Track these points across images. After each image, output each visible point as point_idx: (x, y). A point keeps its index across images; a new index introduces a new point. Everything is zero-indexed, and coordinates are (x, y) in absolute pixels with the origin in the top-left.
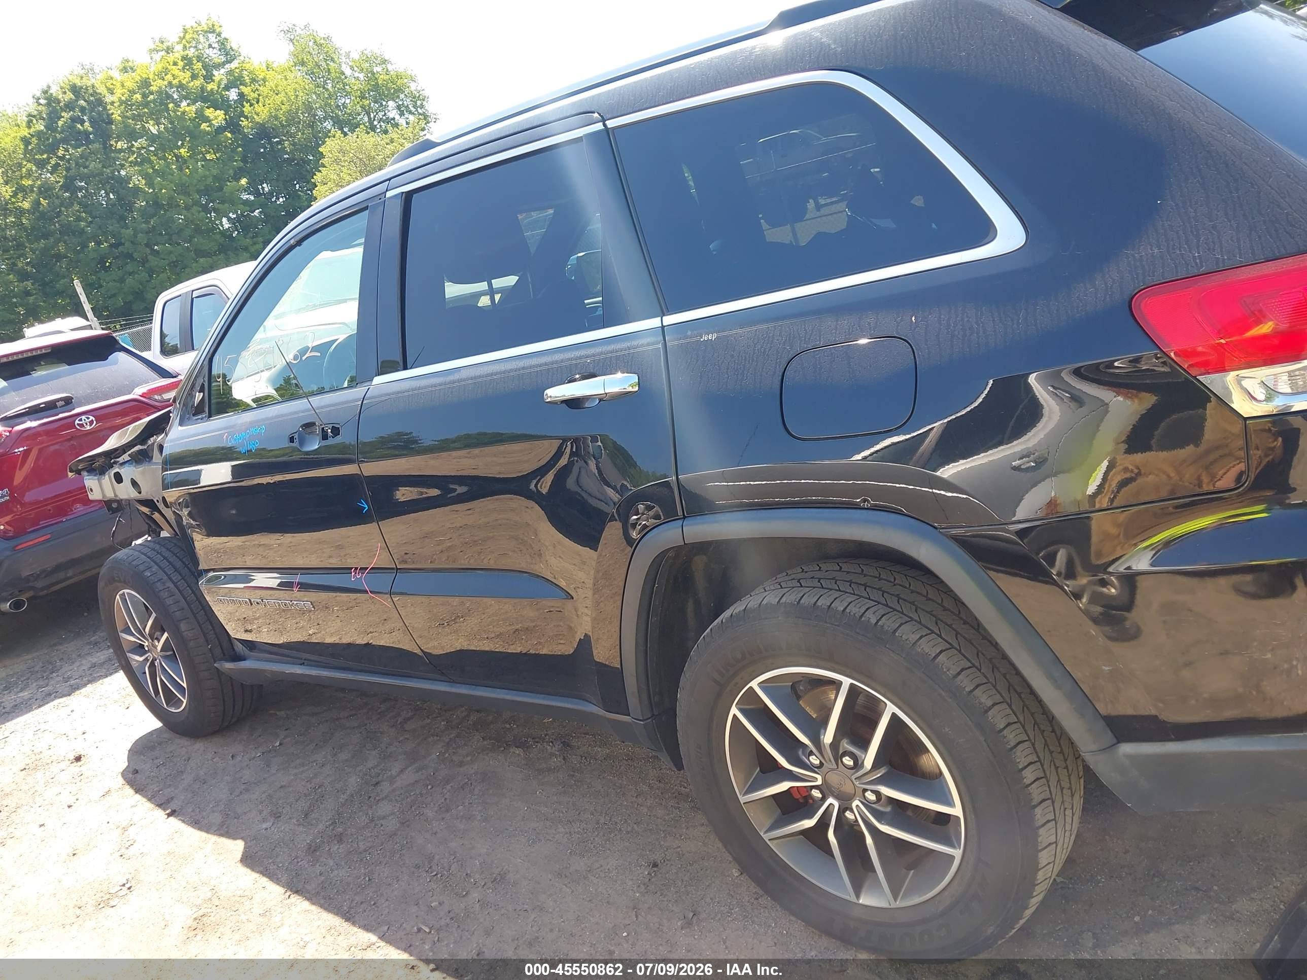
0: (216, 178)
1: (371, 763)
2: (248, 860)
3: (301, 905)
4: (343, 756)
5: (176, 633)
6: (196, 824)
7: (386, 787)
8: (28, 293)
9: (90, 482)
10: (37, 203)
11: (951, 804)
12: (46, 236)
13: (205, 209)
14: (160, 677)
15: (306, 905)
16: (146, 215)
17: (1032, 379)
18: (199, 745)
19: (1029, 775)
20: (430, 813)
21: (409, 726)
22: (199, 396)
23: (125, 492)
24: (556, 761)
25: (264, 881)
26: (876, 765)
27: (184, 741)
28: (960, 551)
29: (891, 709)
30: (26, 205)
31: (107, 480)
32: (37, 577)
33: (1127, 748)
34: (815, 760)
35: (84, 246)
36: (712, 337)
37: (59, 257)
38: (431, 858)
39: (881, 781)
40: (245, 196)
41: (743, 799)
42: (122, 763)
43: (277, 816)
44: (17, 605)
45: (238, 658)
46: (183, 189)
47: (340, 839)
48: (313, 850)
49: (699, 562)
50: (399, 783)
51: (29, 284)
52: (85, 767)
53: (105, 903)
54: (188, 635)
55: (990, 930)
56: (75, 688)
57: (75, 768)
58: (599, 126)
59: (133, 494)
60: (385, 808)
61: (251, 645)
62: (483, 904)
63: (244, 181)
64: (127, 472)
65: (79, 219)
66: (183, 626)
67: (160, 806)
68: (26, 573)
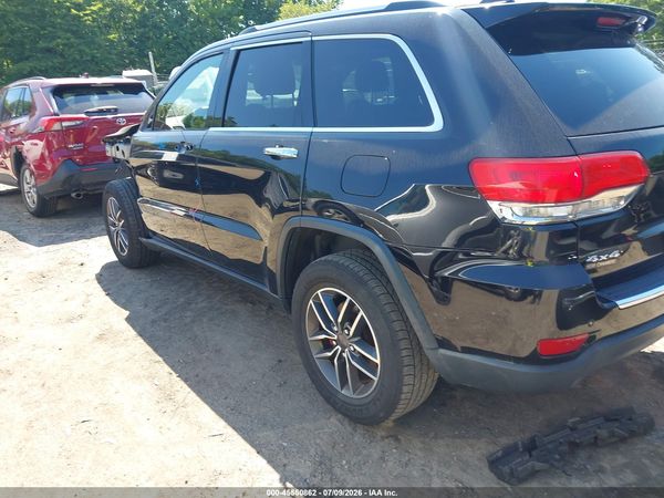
0: (229, 13)
1: (192, 295)
2: (128, 319)
3: (141, 340)
4: (183, 290)
5: (127, 221)
6: (115, 301)
7: (193, 306)
8: (132, 53)
9: (108, 148)
10: (143, 9)
11: (376, 358)
12: (145, 26)
13: (221, 27)
14: (119, 239)
15: (142, 341)
16: (193, 25)
17: (427, 187)
18: (129, 271)
19: (404, 353)
20: (205, 320)
21: (215, 285)
22: (150, 120)
23: (119, 155)
24: (264, 313)
25: (130, 328)
26: (354, 336)
27: (124, 268)
28: (389, 252)
29: (362, 313)
30: (138, 9)
31: (114, 148)
32: (88, 185)
33: (442, 351)
34: (335, 329)
35: (162, 35)
36: (326, 141)
37: (149, 38)
38: (196, 337)
39: (356, 343)
40: (240, 25)
41: (310, 339)
42: (98, 271)
43: (146, 306)
44: (78, 195)
45: (149, 237)
46: (212, 16)
47: (165, 321)
48: (153, 322)
49: (318, 238)
50: (199, 306)
51: (132, 49)
52: (83, 268)
53: (70, 321)
54: (131, 223)
55: (382, 415)
56: (93, 237)
57: (79, 268)
58: (309, 39)
59: (122, 157)
60: (189, 313)
61: (155, 233)
62: (207, 358)
63: (241, 17)
64: (121, 147)
65: (161, 22)
66: (130, 219)
67: (105, 291)
68: (83, 182)
